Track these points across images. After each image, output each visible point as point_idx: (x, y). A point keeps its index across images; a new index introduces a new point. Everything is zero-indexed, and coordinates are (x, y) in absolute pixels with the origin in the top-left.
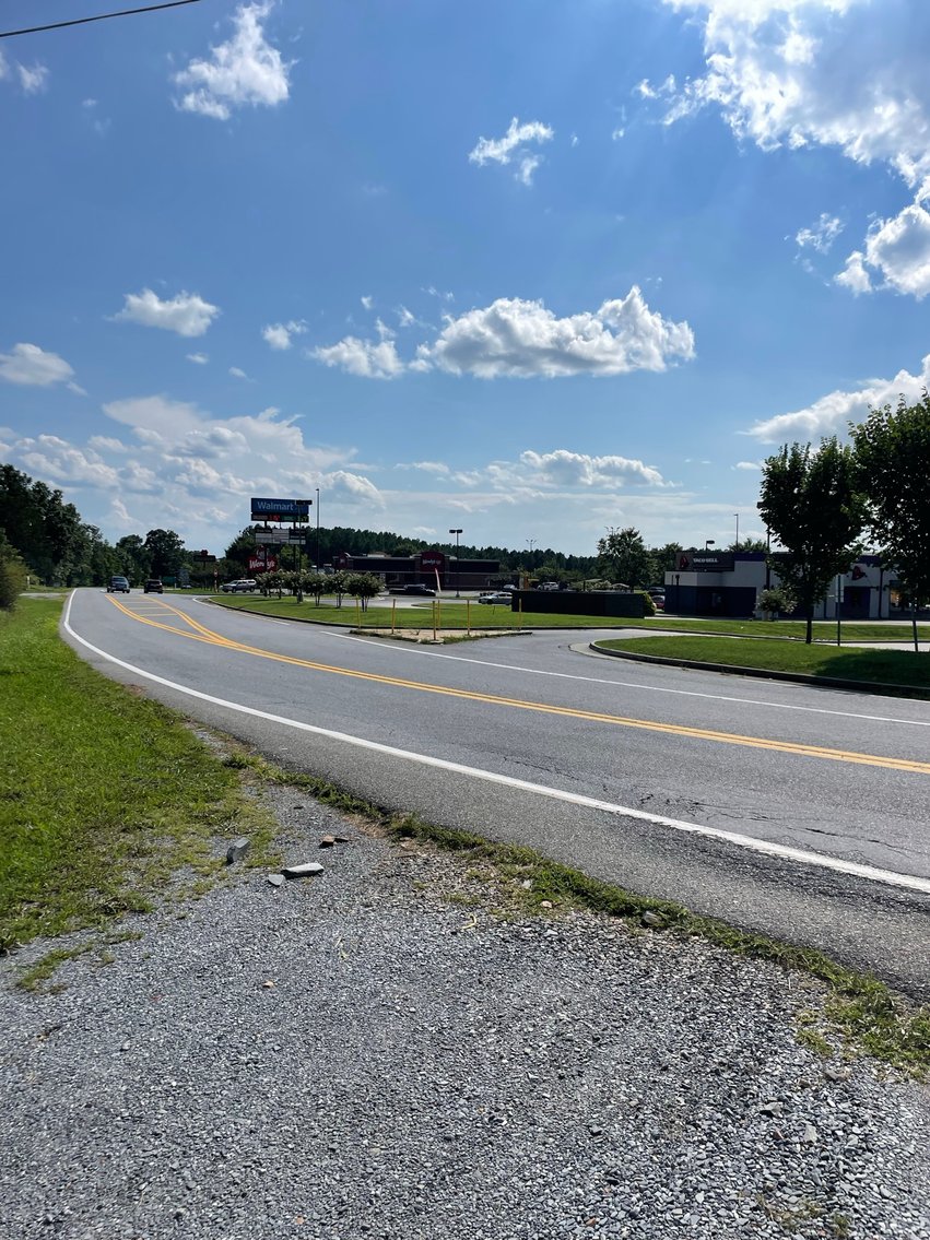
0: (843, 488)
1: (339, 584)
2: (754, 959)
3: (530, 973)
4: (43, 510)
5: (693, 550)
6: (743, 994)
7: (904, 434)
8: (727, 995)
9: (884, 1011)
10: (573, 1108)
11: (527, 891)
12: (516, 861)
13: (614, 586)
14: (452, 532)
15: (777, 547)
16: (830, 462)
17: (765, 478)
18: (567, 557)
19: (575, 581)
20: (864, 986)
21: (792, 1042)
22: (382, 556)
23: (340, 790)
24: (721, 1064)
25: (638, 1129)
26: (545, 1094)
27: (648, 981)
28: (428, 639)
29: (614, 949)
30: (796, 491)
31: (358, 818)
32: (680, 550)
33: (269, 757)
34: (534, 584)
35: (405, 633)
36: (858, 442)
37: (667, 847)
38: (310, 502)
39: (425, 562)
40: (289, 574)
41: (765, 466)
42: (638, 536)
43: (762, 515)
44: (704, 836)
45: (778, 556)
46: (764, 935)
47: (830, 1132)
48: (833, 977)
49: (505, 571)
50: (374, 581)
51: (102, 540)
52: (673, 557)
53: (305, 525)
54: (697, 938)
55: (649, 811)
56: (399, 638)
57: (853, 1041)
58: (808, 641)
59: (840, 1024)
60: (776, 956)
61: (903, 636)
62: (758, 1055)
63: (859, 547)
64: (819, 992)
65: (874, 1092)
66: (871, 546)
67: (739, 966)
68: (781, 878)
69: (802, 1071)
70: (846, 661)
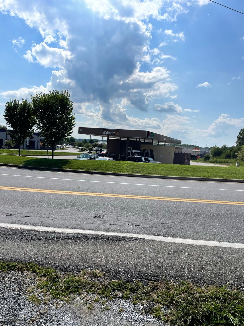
0: (28, 114)
2: (11, 271)
6: (7, 287)
7: (45, 101)
9: (55, 280)
15: (9, 128)
16: (25, 106)
17: (6, 108)
20: (48, 272)
21: (27, 302)
30: (15, 113)
36: (33, 101)
41: (6, 104)
43: (5, 119)
45: (10, 131)
46: (14, 261)
48: (38, 271)
57: (47, 294)
58: (19, 155)
59: (42, 289)
60: (19, 268)
61: (44, 154)
62: (15, 313)
63: (33, 130)
64: (34, 278)
65: (56, 314)
66: (36, 130)
67: (5, 276)
68: (19, 237)
69: (31, 314)
70: (31, 161)
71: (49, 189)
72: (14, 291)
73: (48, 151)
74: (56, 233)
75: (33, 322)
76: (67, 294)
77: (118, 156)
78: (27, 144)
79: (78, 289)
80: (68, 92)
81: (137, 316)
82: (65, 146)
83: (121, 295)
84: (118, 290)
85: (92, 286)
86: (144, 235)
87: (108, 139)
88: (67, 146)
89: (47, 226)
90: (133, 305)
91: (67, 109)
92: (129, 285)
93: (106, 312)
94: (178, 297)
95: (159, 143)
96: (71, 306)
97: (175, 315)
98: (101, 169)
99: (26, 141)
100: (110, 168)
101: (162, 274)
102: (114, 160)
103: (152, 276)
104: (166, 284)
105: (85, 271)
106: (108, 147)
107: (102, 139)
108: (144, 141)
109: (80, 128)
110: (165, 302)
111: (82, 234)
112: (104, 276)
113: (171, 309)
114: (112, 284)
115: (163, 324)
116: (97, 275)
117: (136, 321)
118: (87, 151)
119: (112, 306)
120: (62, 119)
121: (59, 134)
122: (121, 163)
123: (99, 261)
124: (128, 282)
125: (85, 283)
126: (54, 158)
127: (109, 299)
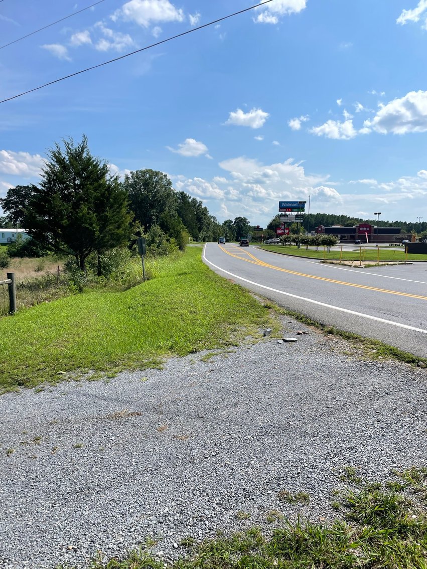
1: (317, 240)
3: (368, 375)
4: (195, 210)
11: (374, 353)
14: (376, 214)
22: (339, 227)
23: (306, 317)
25: (393, 413)
27: (413, 382)
28: (357, 265)
29: (403, 372)
31: (312, 327)
33: (280, 305)
35: (346, 263)
38: (305, 202)
39: (361, 229)
40: (294, 236)
50: (333, 238)
51: (217, 222)
53: (303, 213)
56: (343, 265)
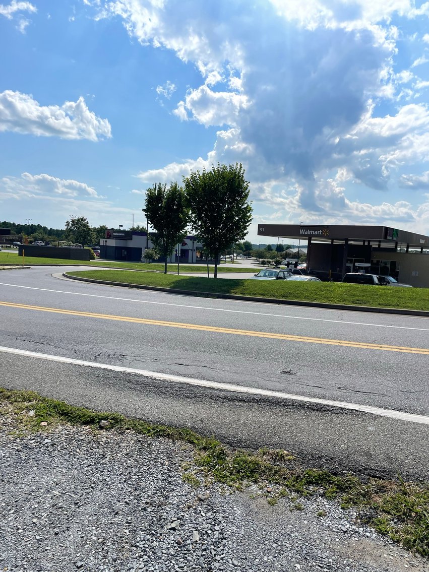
0: (180, 205)
2: (158, 438)
3: (35, 469)
5: (112, 229)
6: (154, 459)
7: (205, 184)
8: (146, 461)
9: (221, 456)
10: (65, 553)
11: (32, 417)
12: (24, 400)
13: (74, 245)
15: (151, 230)
16: (174, 191)
17: (147, 198)
18: (49, 229)
19: (54, 241)
20: (210, 444)
21: (180, 482)
24: (147, 503)
25: (105, 557)
26: (47, 548)
27: (104, 461)
29: (85, 445)
30: (160, 205)
32: (106, 229)
34: (31, 242)
36: (186, 185)
37: (111, 382)
41: (147, 192)
42: (86, 221)
43: (145, 215)
44: (129, 374)
45: (152, 234)
46: (162, 424)
47: (204, 532)
48: (196, 441)
49: (14, 234)
52: (103, 232)
54: (129, 431)
55: (100, 362)
57: (208, 475)
58: (166, 273)
59: (202, 467)
60: (169, 434)
61: (202, 271)
62: (165, 493)
63: (186, 232)
64: (190, 451)
65: (221, 503)
66: (191, 232)
67: (151, 443)
68: (168, 392)
69: (187, 498)
70: (183, 282)
71: (210, 326)
72: (162, 464)
73: (209, 265)
74: (221, 390)
75: (189, 508)
76: (238, 479)
77: (328, 274)
78: (176, 255)
79: (255, 475)
80: (241, 166)
81: (348, 526)
82: (235, 258)
83: (322, 491)
84: (317, 484)
85: (276, 473)
86: (367, 406)
87: (309, 243)
88: (238, 258)
89: (208, 380)
90: (342, 509)
91: (240, 195)
92: (335, 479)
93: (297, 512)
94: (421, 508)
95: (410, 250)
96: (243, 495)
97: (413, 533)
98: (296, 296)
99: (175, 250)
100: (312, 295)
101: (395, 469)
102: (319, 281)
103: (377, 470)
104: (400, 485)
105: (265, 449)
106: (309, 258)
107: (299, 244)
108: (379, 245)
109: (260, 226)
110: (397, 512)
111: (261, 395)
112: (295, 460)
113: (408, 525)
114: (307, 473)
115: (391, 544)
116: (283, 457)
117: (345, 532)
118: (271, 265)
119: (307, 506)
120: (231, 212)
121: (226, 238)
122: (331, 286)
123: (287, 437)
124: (335, 474)
125: (265, 467)
126: (217, 277)
127: (302, 495)
